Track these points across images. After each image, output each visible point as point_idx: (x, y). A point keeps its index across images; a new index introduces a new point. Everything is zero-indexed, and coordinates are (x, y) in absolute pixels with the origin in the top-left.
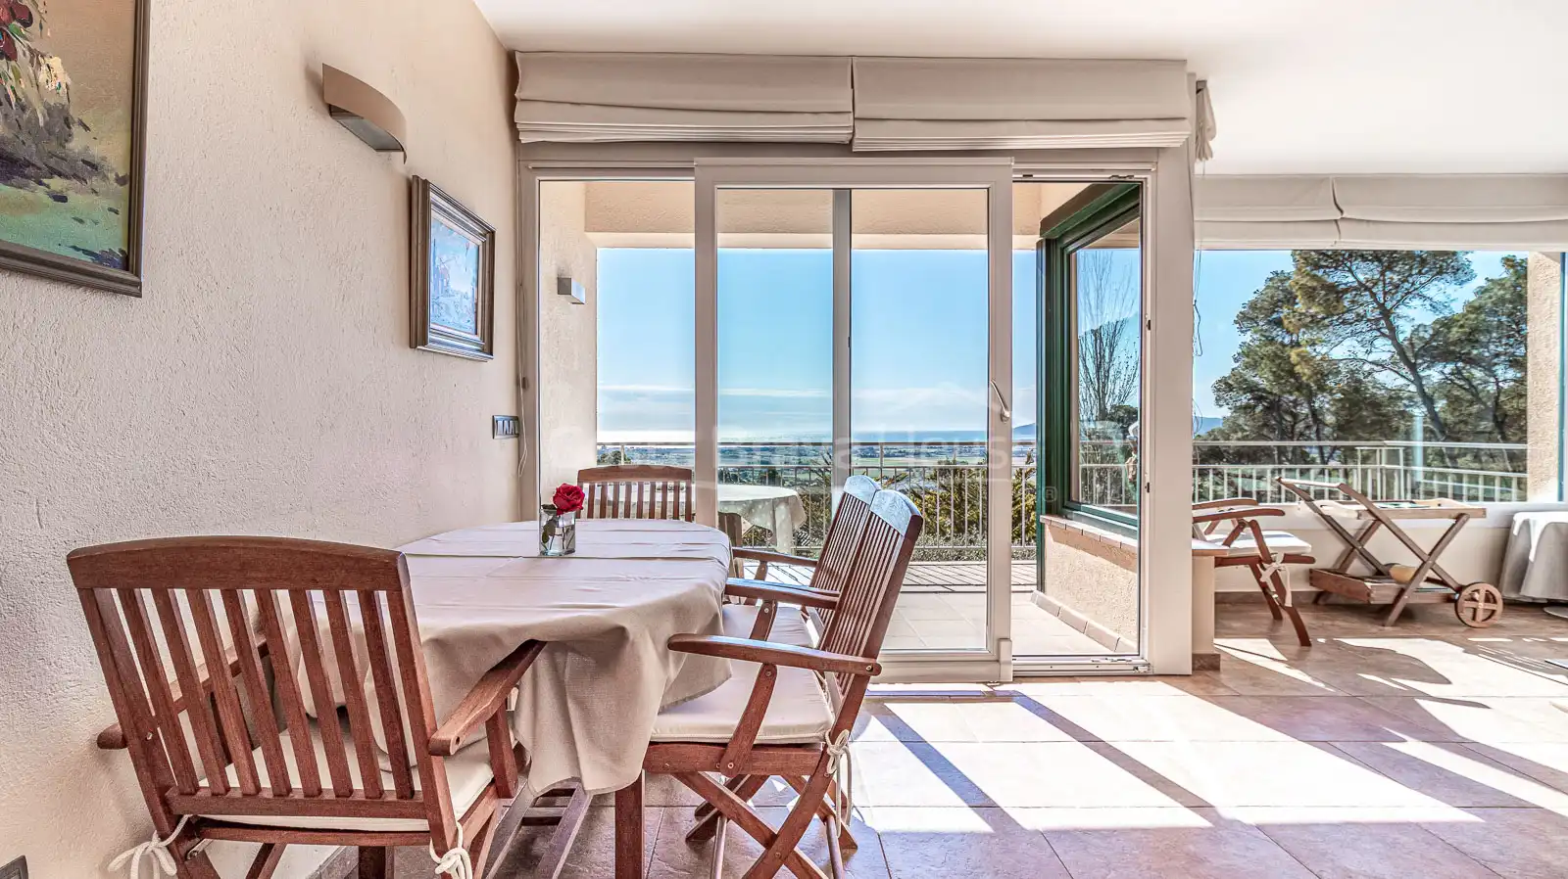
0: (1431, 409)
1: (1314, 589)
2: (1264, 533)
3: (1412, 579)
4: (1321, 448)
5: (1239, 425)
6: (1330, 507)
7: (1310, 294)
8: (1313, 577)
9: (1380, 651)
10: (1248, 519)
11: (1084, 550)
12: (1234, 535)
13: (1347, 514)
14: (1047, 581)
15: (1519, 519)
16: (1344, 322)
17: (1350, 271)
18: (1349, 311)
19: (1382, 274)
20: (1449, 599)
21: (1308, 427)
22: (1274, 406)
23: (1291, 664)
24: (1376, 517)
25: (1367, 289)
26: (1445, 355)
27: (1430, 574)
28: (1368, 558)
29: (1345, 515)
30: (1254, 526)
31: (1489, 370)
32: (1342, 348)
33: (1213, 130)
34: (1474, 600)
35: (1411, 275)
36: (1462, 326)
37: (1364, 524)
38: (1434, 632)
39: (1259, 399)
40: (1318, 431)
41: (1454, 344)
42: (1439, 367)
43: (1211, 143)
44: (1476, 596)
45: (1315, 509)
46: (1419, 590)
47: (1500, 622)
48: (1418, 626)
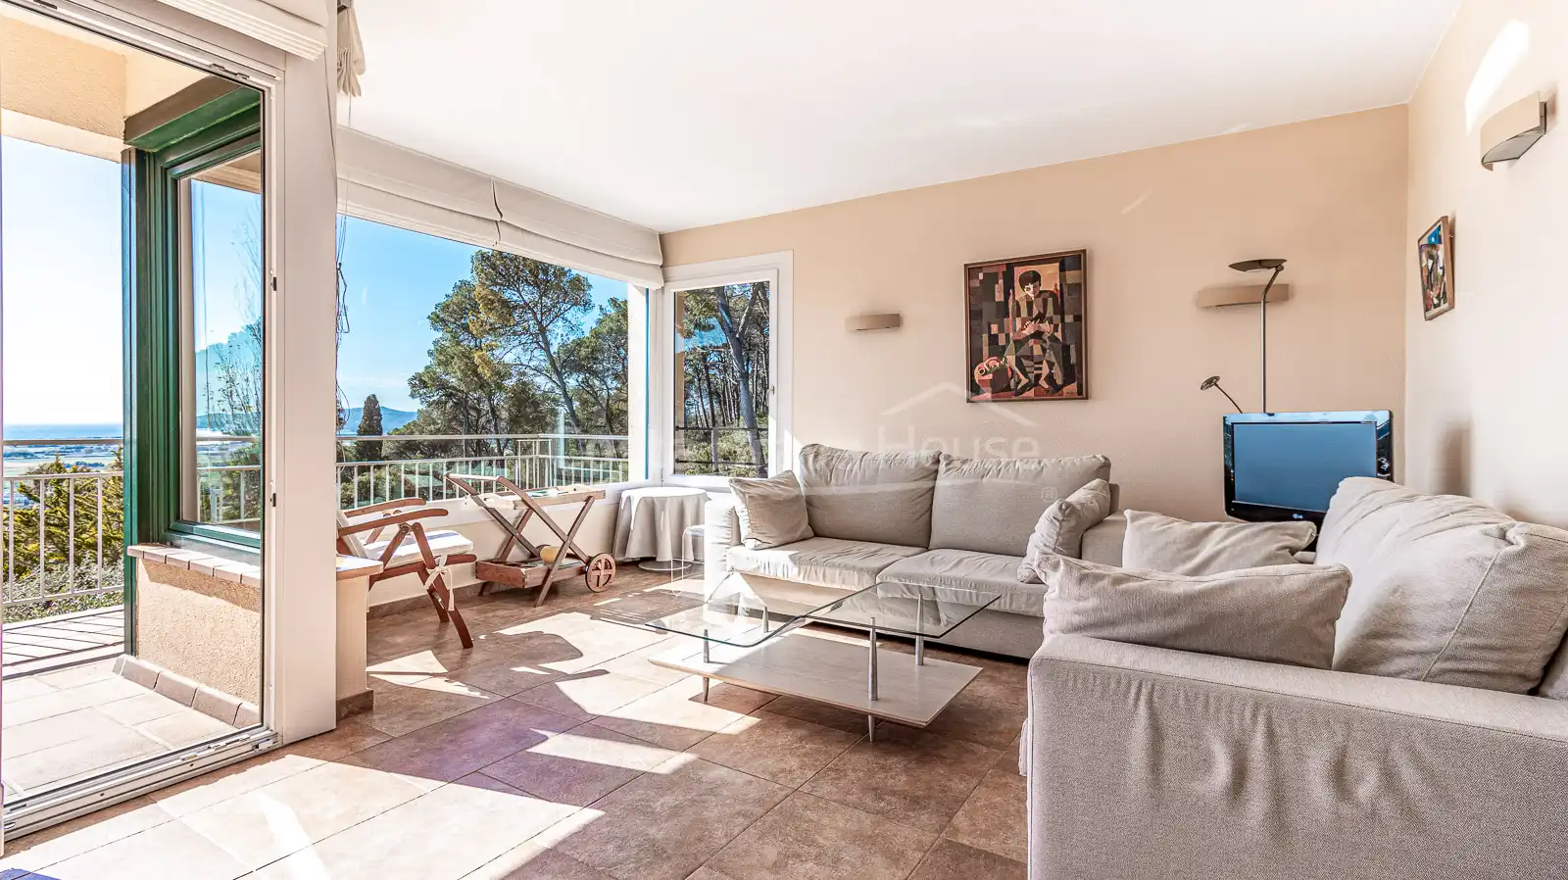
0: (571, 408)
1: (479, 581)
2: (427, 534)
3: (556, 559)
4: (498, 440)
5: (433, 419)
6: (493, 500)
7: (490, 305)
8: (479, 570)
9: (529, 636)
10: (411, 523)
11: (194, 588)
12: (397, 541)
13: (506, 504)
14: (141, 638)
15: (624, 495)
16: (515, 333)
17: (518, 291)
18: (517, 324)
19: (541, 298)
20: (582, 572)
21: (488, 421)
22: (462, 404)
23: (451, 677)
24: (529, 506)
25: (530, 308)
26: (578, 367)
27: (569, 551)
28: (524, 543)
29: (505, 506)
30: (417, 529)
31: (603, 381)
32: (511, 353)
33: (360, 63)
34: (598, 569)
35: (558, 302)
36: (588, 347)
37: (521, 513)
38: (571, 604)
39: (450, 396)
40: (496, 425)
41: (583, 360)
42: (575, 376)
43: (359, 77)
44: (599, 566)
45: (480, 503)
46: (561, 568)
47: (616, 583)
48: (560, 600)
